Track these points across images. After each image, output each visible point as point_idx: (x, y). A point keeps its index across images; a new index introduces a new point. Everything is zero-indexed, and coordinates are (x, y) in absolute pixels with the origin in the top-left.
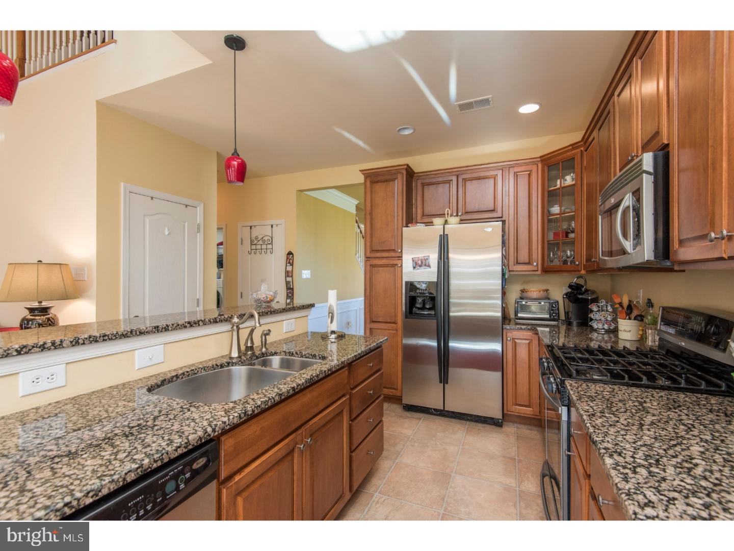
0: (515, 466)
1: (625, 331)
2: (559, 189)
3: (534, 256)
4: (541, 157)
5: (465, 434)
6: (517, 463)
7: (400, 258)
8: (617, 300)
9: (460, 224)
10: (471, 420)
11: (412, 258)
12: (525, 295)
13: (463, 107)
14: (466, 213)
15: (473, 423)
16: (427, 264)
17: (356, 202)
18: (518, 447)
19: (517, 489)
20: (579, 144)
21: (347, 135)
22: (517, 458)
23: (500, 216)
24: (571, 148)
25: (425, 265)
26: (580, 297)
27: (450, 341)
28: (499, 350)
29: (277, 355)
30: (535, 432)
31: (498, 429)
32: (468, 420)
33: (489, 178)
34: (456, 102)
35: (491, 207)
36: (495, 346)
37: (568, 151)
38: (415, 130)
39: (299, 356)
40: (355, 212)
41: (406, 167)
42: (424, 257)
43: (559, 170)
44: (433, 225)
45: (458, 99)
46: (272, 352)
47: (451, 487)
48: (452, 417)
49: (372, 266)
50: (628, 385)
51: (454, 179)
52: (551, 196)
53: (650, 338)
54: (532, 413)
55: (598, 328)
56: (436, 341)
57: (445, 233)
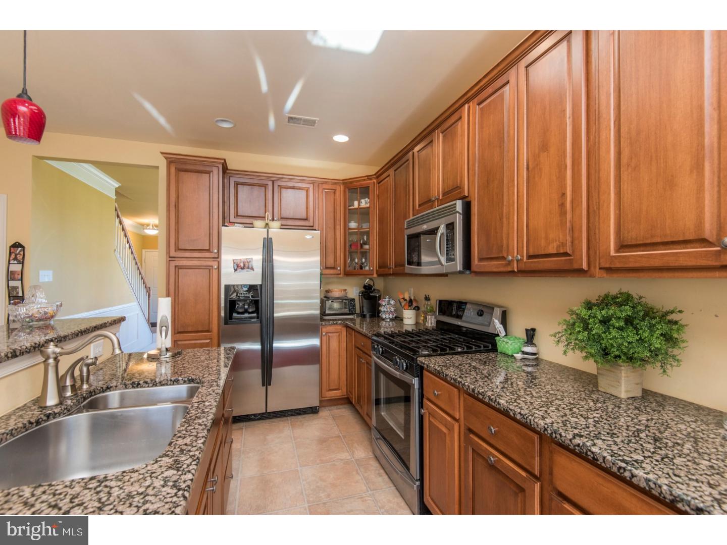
0: (343, 442)
1: (408, 318)
2: (357, 209)
3: (338, 262)
4: (343, 180)
5: (291, 428)
6: (343, 439)
7: (218, 258)
8: (401, 297)
9: (281, 228)
10: (292, 415)
11: (233, 260)
12: (330, 295)
13: (291, 120)
14: (282, 218)
15: (293, 417)
16: (250, 267)
17: (117, 185)
18: (338, 426)
19: (353, 459)
20: (373, 177)
21: (148, 106)
22: (341, 435)
23: (312, 225)
24: (366, 178)
25: (248, 268)
26: (371, 294)
27: (274, 342)
28: (317, 345)
29: (110, 391)
30: (343, 410)
31: (315, 416)
32: (289, 416)
33: (302, 189)
34: (288, 114)
35: (304, 216)
36: (315, 342)
37: (364, 180)
38: (235, 126)
39: (151, 385)
40: (114, 197)
41: (223, 161)
42: (247, 259)
43: (357, 193)
44: (253, 227)
45: (291, 111)
46: (102, 388)
47: (303, 481)
48: (273, 417)
49: (178, 268)
50: (440, 355)
51: (270, 184)
52: (350, 213)
53: (429, 322)
54: (341, 394)
55: (386, 318)
56: (260, 344)
57: (269, 237)
